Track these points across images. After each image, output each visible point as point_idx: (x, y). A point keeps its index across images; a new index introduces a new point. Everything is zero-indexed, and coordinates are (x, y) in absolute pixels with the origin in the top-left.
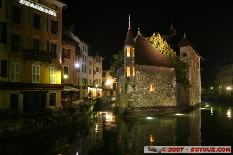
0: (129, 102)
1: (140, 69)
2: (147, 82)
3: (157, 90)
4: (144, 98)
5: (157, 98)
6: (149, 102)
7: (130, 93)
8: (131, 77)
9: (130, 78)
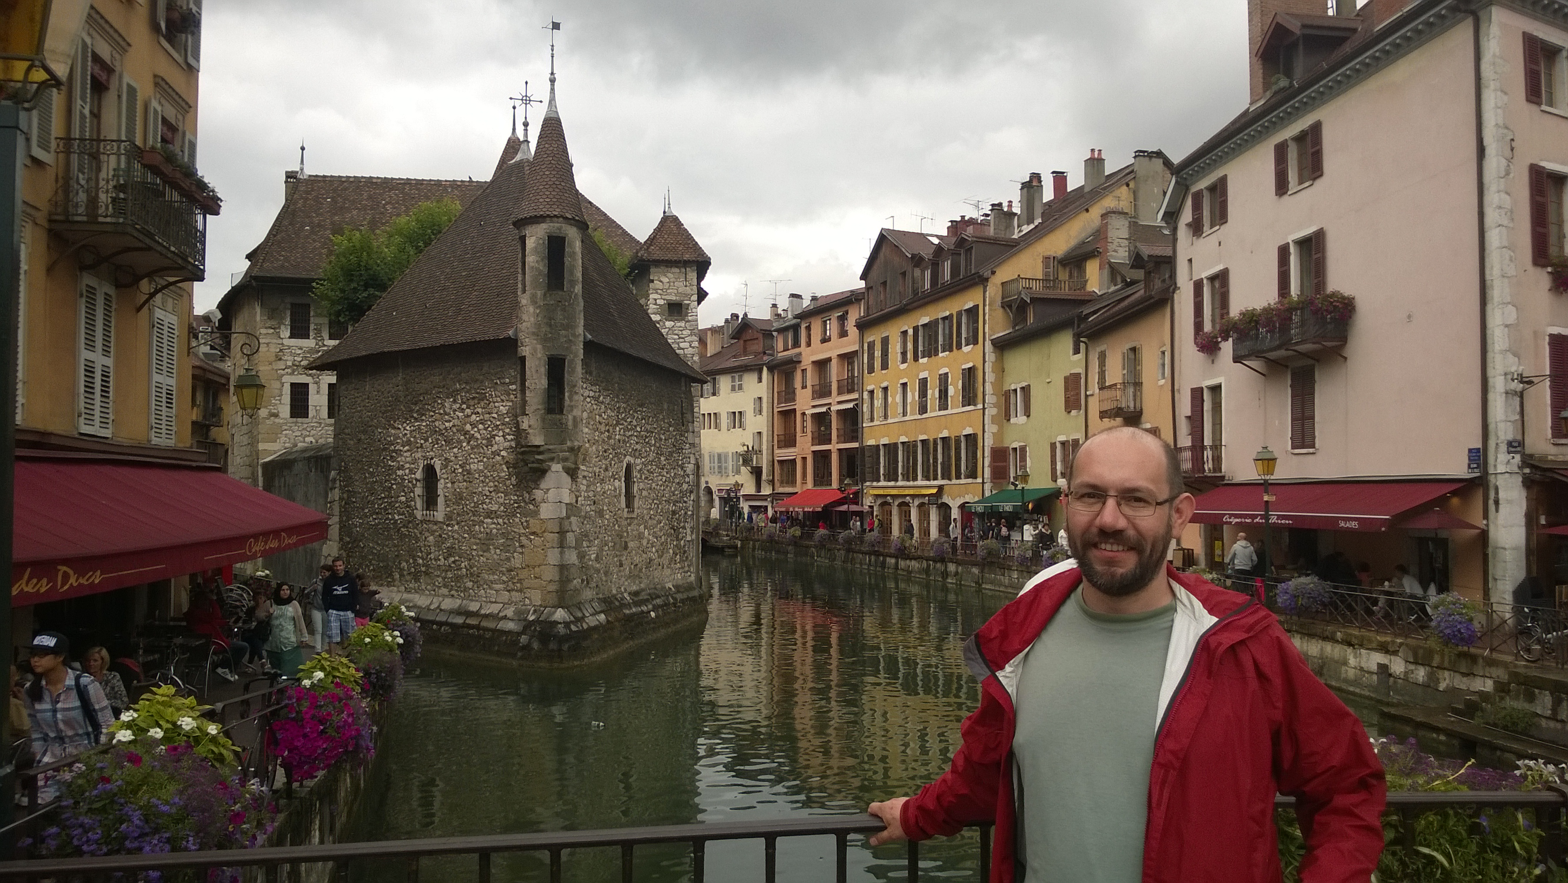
0: (561, 567)
4: (606, 545)
5: (644, 543)
6: (621, 565)
7: (564, 512)
9: (571, 425)
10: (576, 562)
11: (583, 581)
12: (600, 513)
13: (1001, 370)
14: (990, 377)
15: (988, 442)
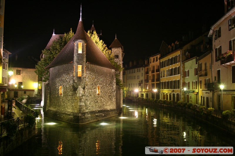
0: (80, 106)
1: (89, 69)
2: (94, 83)
3: (102, 92)
4: (92, 101)
5: (102, 101)
6: (96, 105)
7: (81, 95)
8: (83, 77)
9: (82, 79)
10: (84, 105)
11: (86, 108)
12: (91, 95)
13: (184, 68)
14: (182, 69)
15: (181, 82)
